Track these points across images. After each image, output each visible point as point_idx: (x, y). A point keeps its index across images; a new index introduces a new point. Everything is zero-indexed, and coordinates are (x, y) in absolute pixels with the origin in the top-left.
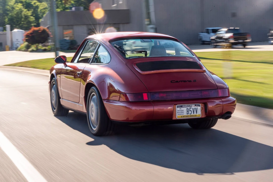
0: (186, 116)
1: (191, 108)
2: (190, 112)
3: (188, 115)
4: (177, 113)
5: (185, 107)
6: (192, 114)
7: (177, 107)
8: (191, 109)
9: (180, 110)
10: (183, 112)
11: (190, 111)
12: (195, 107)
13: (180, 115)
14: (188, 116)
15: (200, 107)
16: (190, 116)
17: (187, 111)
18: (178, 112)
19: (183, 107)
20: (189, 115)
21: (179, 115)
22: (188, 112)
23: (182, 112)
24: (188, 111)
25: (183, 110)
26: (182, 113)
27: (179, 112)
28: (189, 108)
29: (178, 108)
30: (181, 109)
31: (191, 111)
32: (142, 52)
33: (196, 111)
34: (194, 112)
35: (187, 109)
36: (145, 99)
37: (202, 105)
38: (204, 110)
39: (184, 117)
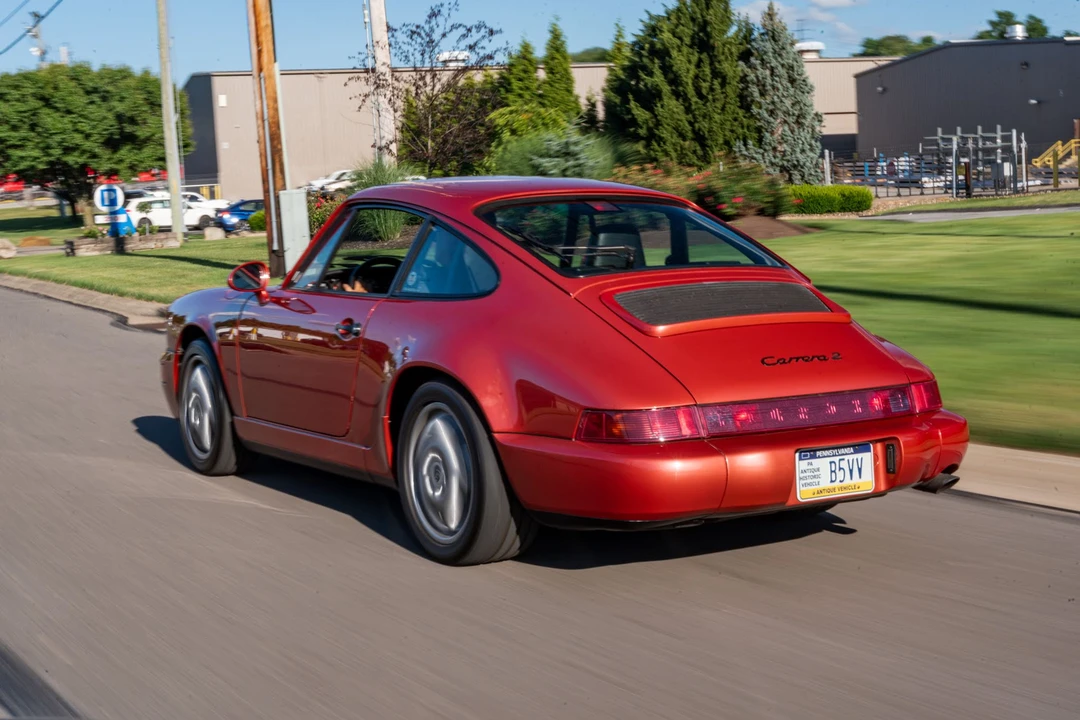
0: (829, 491)
1: (843, 460)
2: (840, 475)
3: (834, 485)
4: (800, 479)
5: (824, 457)
6: (848, 481)
7: (800, 459)
8: (844, 464)
9: (810, 467)
10: (818, 477)
11: (840, 469)
12: (855, 457)
13: (809, 488)
14: (834, 489)
15: (869, 454)
16: (841, 489)
17: (832, 472)
18: (802, 475)
19: (819, 457)
20: (837, 484)
21: (805, 488)
22: (833, 474)
23: (814, 477)
24: (834, 472)
26: (815, 480)
27: (805, 474)
28: (836, 459)
29: (801, 462)
30: (812, 464)
31: (842, 472)
33: (860, 470)
34: (851, 471)
35: (831, 463)
36: (686, 432)
37: (879, 446)
38: (881, 462)
39: (820, 492)
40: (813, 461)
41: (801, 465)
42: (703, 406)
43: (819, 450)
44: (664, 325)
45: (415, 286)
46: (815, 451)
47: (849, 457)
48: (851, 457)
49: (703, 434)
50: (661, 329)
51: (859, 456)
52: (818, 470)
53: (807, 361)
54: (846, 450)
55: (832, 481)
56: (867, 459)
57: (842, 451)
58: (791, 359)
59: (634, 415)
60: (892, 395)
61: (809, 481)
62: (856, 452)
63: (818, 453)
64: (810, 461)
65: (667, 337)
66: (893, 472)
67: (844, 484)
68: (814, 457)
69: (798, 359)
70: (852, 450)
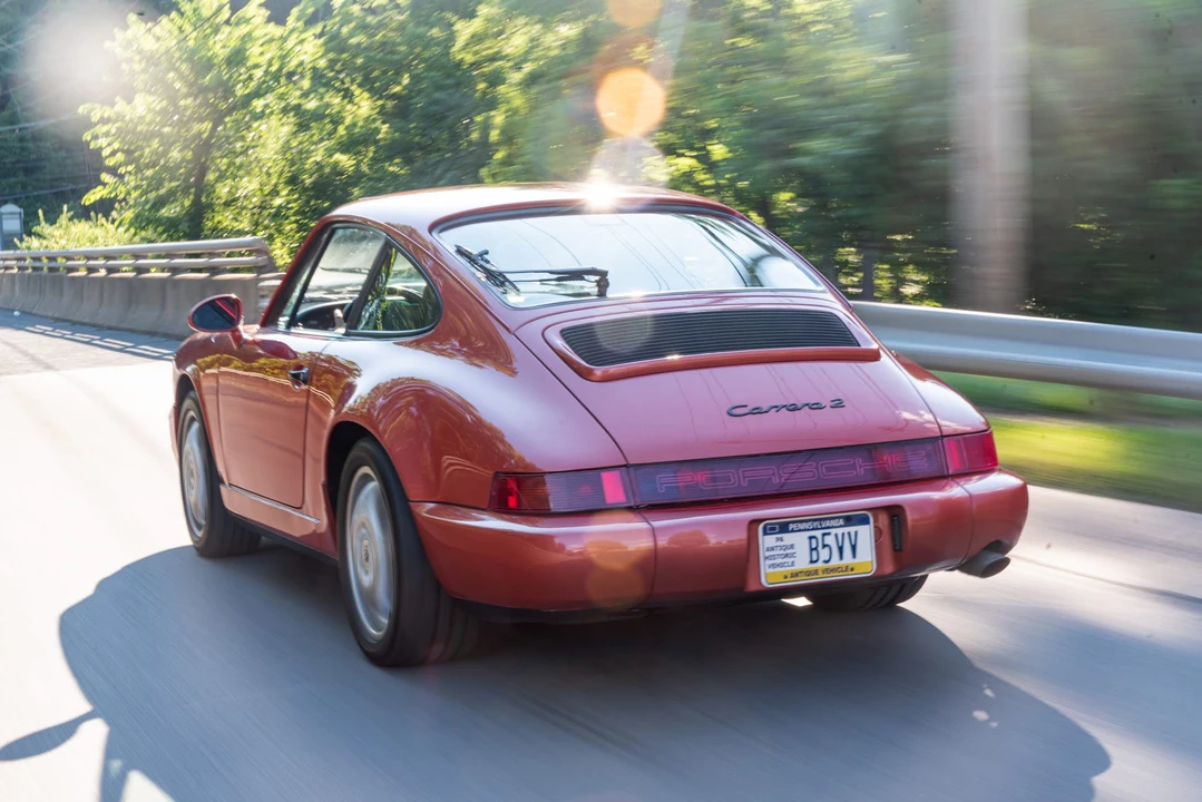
0: (808, 573)
1: (829, 534)
2: (824, 554)
3: (815, 565)
4: (766, 558)
5: (800, 531)
6: (835, 561)
7: (765, 533)
8: (830, 540)
9: (780, 543)
10: (792, 555)
11: (824, 546)
12: (846, 530)
13: (778, 569)
14: (816, 572)
15: (867, 526)
16: (826, 571)
17: (812, 550)
18: (768, 554)
19: (793, 531)
20: (820, 565)
21: (772, 570)
22: (814, 553)
23: (786, 556)
24: (816, 549)
25: (792, 546)
26: (789, 560)
27: (773, 552)
28: (818, 533)
29: (767, 537)
30: (781, 540)
31: (827, 549)
32: (586, 277)
33: (854, 548)
34: (841, 549)
35: (811, 538)
36: (611, 499)
37: (883, 521)
38: (886, 539)
39: (795, 575)
40: (784, 536)
41: (768, 541)
42: (638, 467)
43: (794, 522)
46: (787, 523)
47: (836, 532)
48: (840, 531)
49: (634, 502)
51: (852, 529)
53: (792, 410)
54: (833, 523)
55: (812, 562)
56: (864, 532)
57: (828, 523)
58: (770, 408)
61: (778, 561)
62: (848, 524)
63: (791, 526)
64: (779, 535)
66: (900, 550)
67: (830, 564)
68: (785, 530)
69: (780, 408)
70: (841, 522)
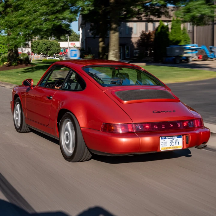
0: (169, 148)
2: (173, 144)
4: (161, 144)
6: (175, 146)
7: (161, 139)
8: (174, 141)
11: (173, 142)
13: (163, 147)
14: (171, 148)
16: (173, 147)
18: (162, 143)
20: (172, 146)
21: (162, 147)
22: (171, 143)
23: (165, 144)
26: (165, 145)
28: (172, 139)
29: (162, 140)
33: (178, 142)
34: (176, 143)
35: (170, 140)
36: (130, 130)
37: (184, 136)
38: (184, 140)
39: (167, 148)
41: (162, 141)
42: (135, 124)
43: (167, 137)
44: (126, 101)
45: (66, 87)
46: (166, 137)
47: (175, 139)
48: (176, 139)
49: (135, 131)
50: (125, 102)
51: (178, 139)
52: (166, 142)
53: (166, 112)
55: (170, 145)
56: (181, 140)
57: (174, 137)
58: (161, 111)
59: (116, 125)
60: (189, 122)
61: (163, 145)
62: (178, 138)
63: (167, 138)
64: (164, 140)
65: (127, 104)
66: (188, 144)
67: (174, 146)
68: (165, 139)
69: (163, 111)
70: (176, 137)
